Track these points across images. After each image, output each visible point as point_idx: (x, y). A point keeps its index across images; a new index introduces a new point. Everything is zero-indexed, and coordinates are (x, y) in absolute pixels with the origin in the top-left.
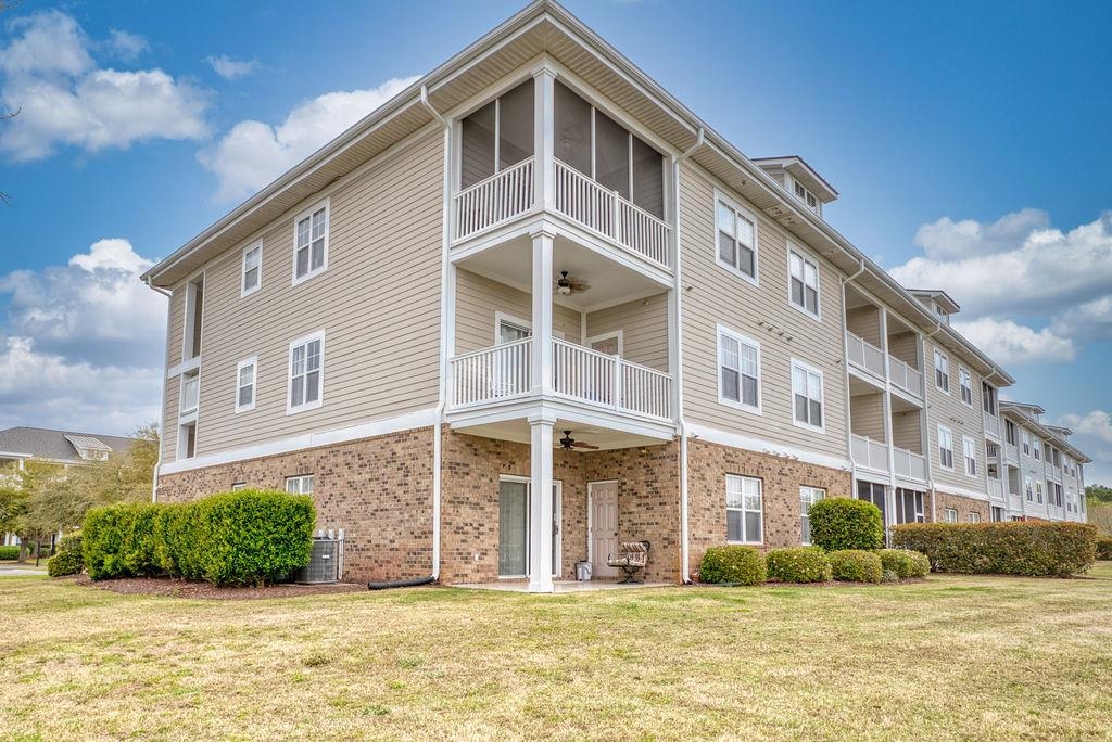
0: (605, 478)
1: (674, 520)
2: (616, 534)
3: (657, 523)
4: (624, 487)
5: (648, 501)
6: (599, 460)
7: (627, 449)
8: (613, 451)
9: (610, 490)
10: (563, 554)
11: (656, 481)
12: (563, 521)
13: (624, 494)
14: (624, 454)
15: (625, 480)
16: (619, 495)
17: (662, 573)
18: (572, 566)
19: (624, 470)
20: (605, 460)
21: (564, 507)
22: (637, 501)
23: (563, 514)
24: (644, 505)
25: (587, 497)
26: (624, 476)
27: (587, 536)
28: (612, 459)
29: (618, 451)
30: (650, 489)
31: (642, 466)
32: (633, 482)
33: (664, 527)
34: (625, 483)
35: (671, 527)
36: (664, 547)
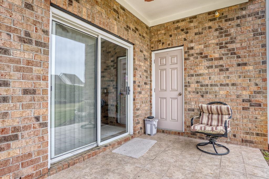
0: (170, 46)
1: (259, 81)
2: (180, 94)
3: (233, 85)
4: (191, 52)
5: (221, 62)
6: (163, 32)
7: (195, 17)
8: (178, 21)
9: (172, 57)
10: (134, 113)
11: (232, 42)
12: (134, 82)
13: (192, 58)
14: (191, 22)
15: (192, 45)
16: (186, 59)
17: (241, 135)
18: (141, 122)
19: (191, 35)
20: (169, 30)
21: (135, 69)
22: (206, 63)
23: (134, 76)
24: (216, 67)
25: (151, 63)
26: (192, 42)
27: (151, 96)
28: (177, 28)
29: (183, 20)
30: (223, 51)
31: (213, 30)
32: (202, 46)
33: (244, 89)
34: (192, 48)
35: (254, 88)
36: (244, 109)
